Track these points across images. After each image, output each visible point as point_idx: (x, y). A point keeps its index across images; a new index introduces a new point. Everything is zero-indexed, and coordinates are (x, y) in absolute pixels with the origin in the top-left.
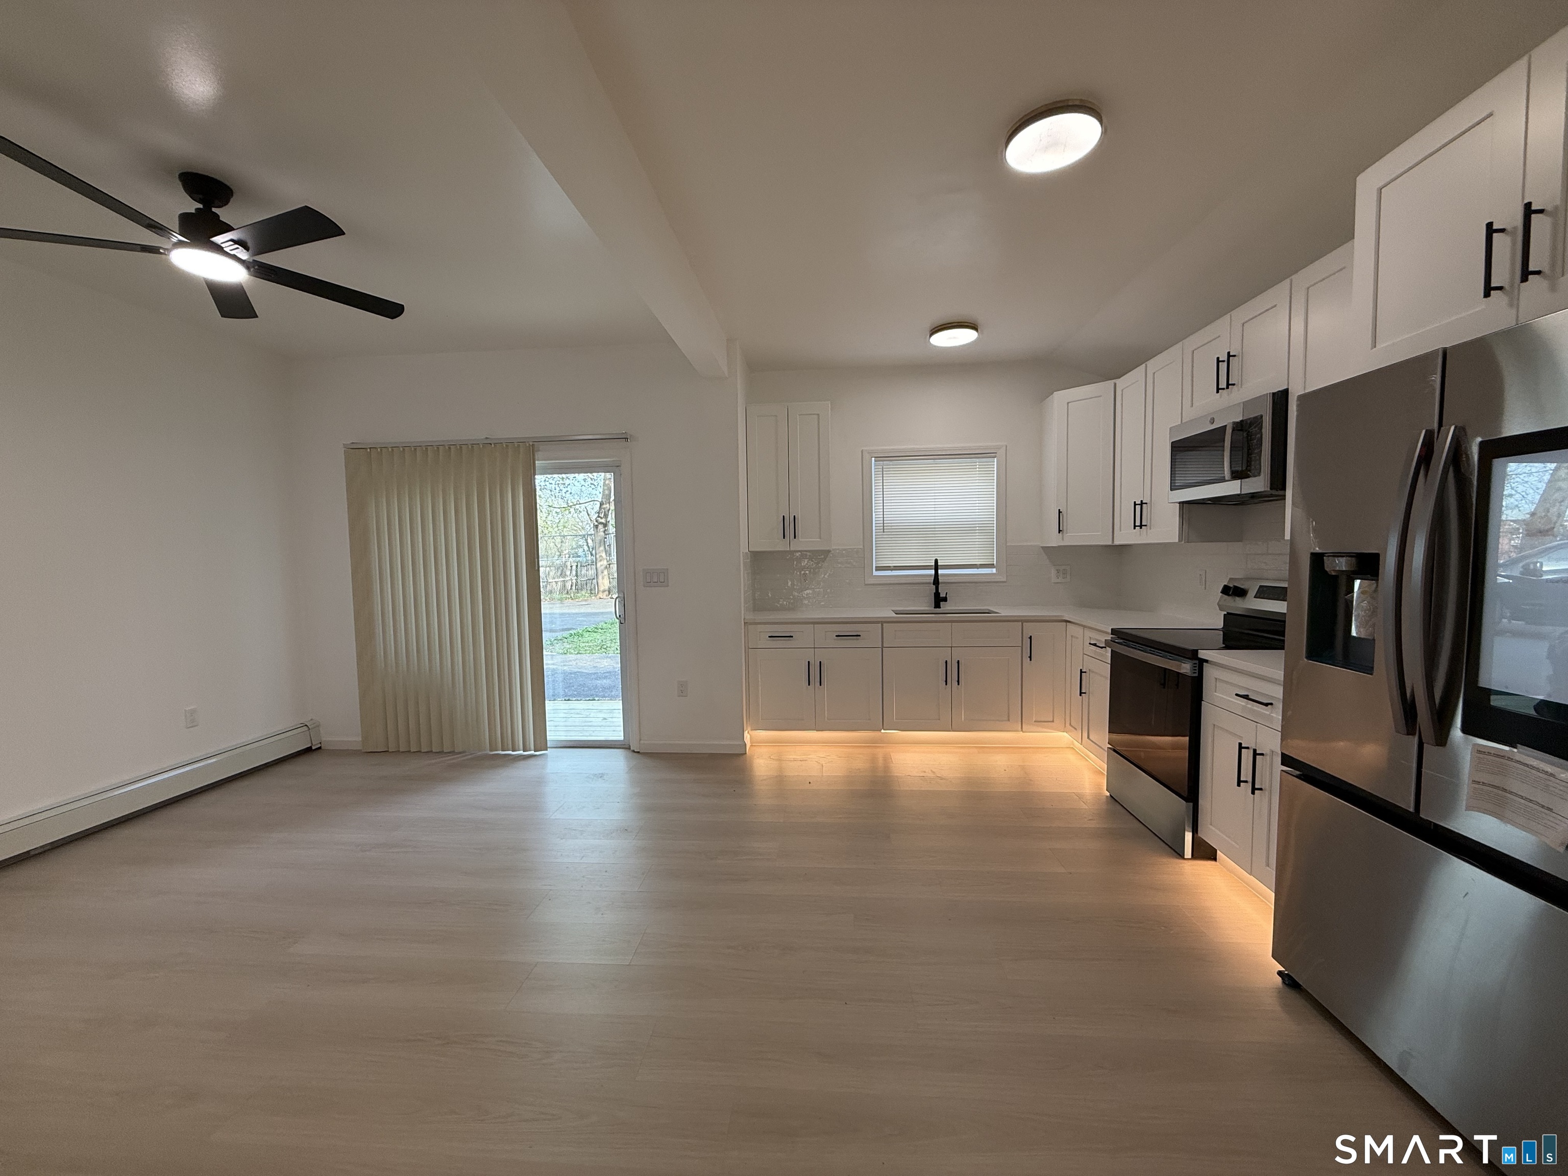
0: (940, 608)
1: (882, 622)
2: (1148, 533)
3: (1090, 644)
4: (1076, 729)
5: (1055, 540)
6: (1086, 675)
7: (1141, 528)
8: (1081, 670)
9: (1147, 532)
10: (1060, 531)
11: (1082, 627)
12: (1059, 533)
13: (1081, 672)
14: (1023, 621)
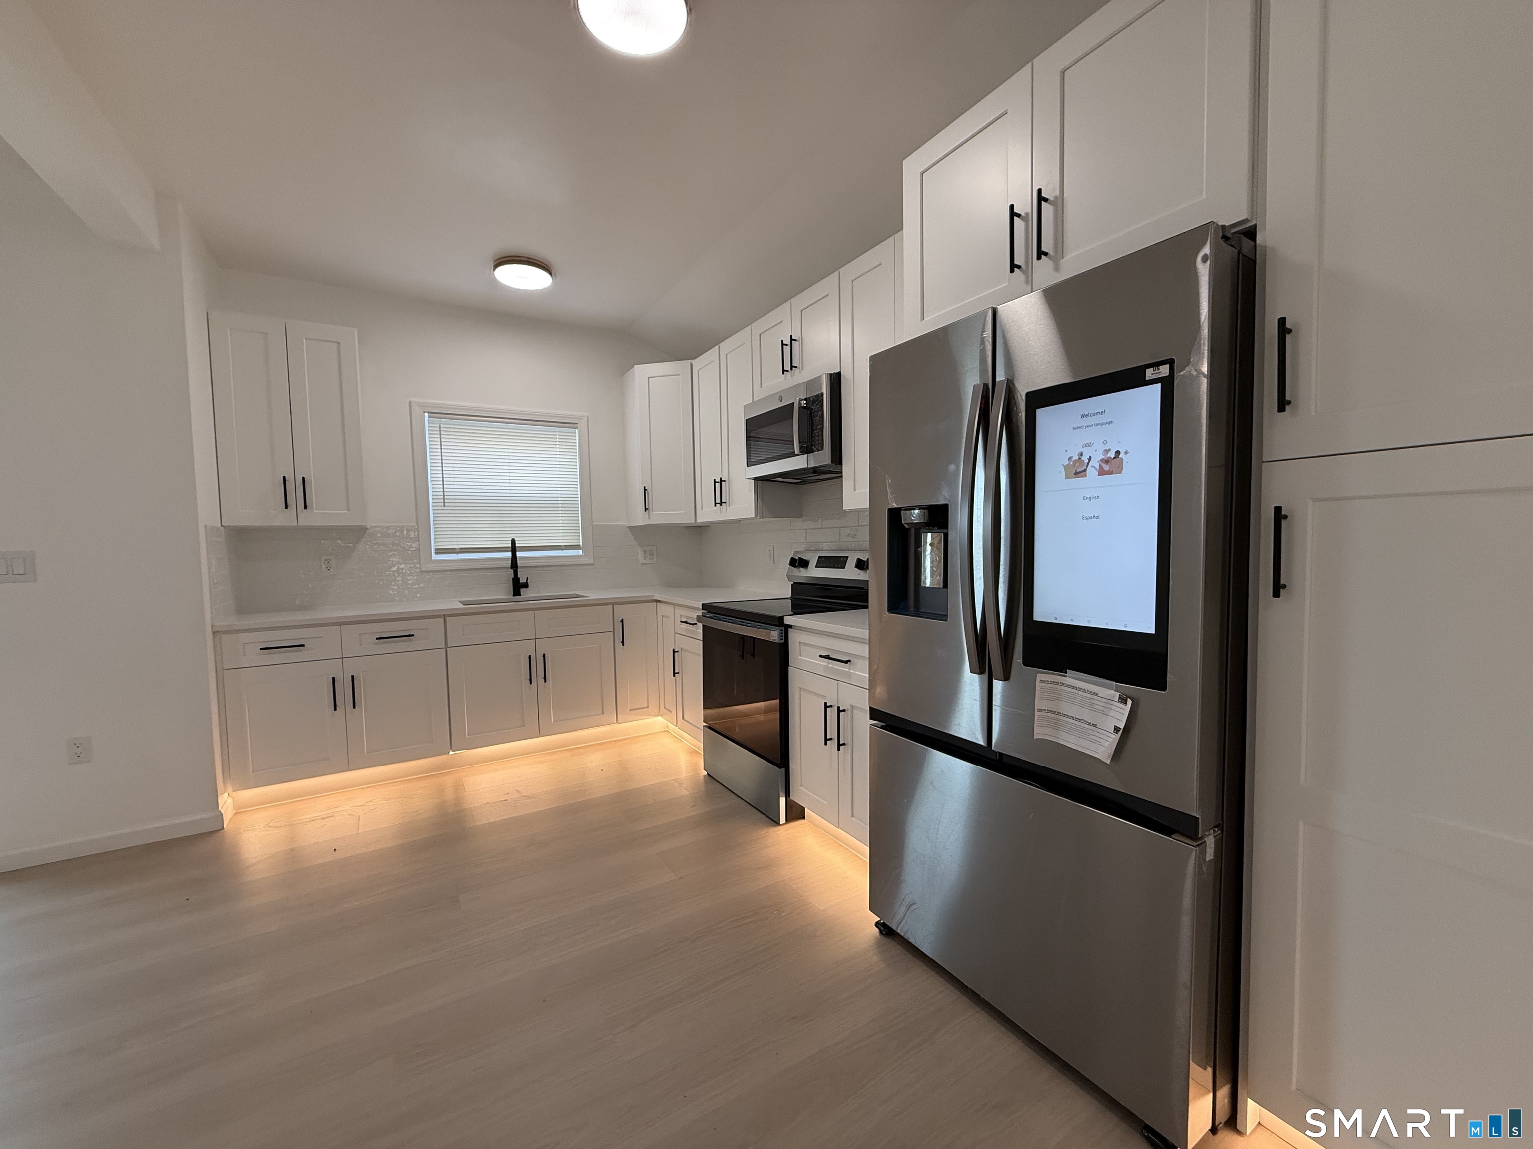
0: (520, 595)
1: (445, 616)
2: (728, 510)
3: (681, 622)
4: (671, 712)
5: (640, 519)
6: (678, 655)
7: (721, 505)
8: (674, 650)
9: (726, 509)
10: (646, 509)
11: (673, 606)
12: (645, 511)
13: (674, 652)
14: (613, 604)
